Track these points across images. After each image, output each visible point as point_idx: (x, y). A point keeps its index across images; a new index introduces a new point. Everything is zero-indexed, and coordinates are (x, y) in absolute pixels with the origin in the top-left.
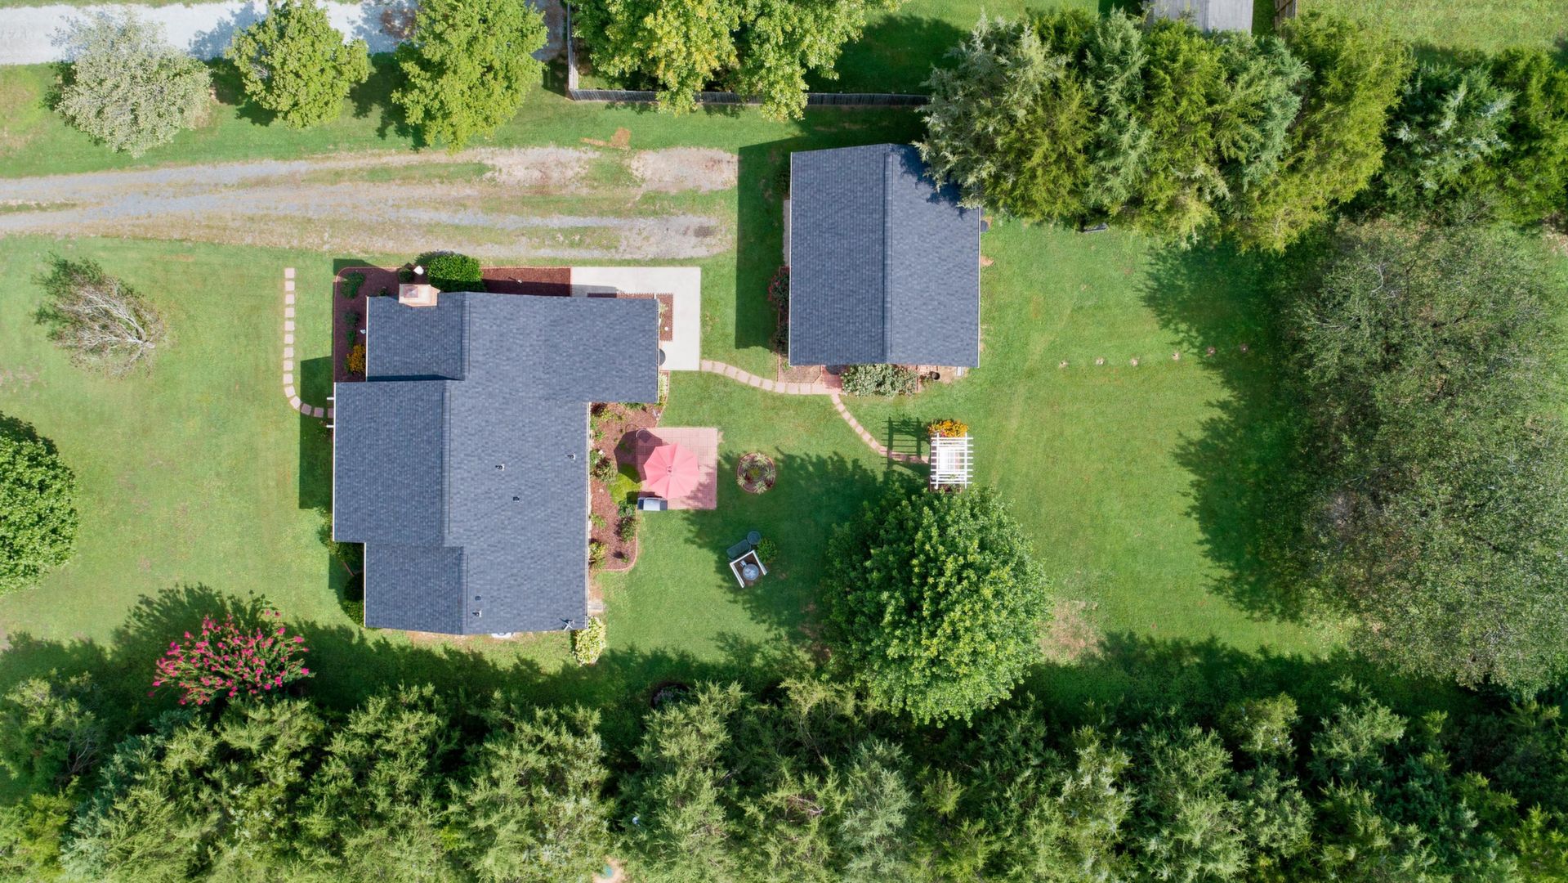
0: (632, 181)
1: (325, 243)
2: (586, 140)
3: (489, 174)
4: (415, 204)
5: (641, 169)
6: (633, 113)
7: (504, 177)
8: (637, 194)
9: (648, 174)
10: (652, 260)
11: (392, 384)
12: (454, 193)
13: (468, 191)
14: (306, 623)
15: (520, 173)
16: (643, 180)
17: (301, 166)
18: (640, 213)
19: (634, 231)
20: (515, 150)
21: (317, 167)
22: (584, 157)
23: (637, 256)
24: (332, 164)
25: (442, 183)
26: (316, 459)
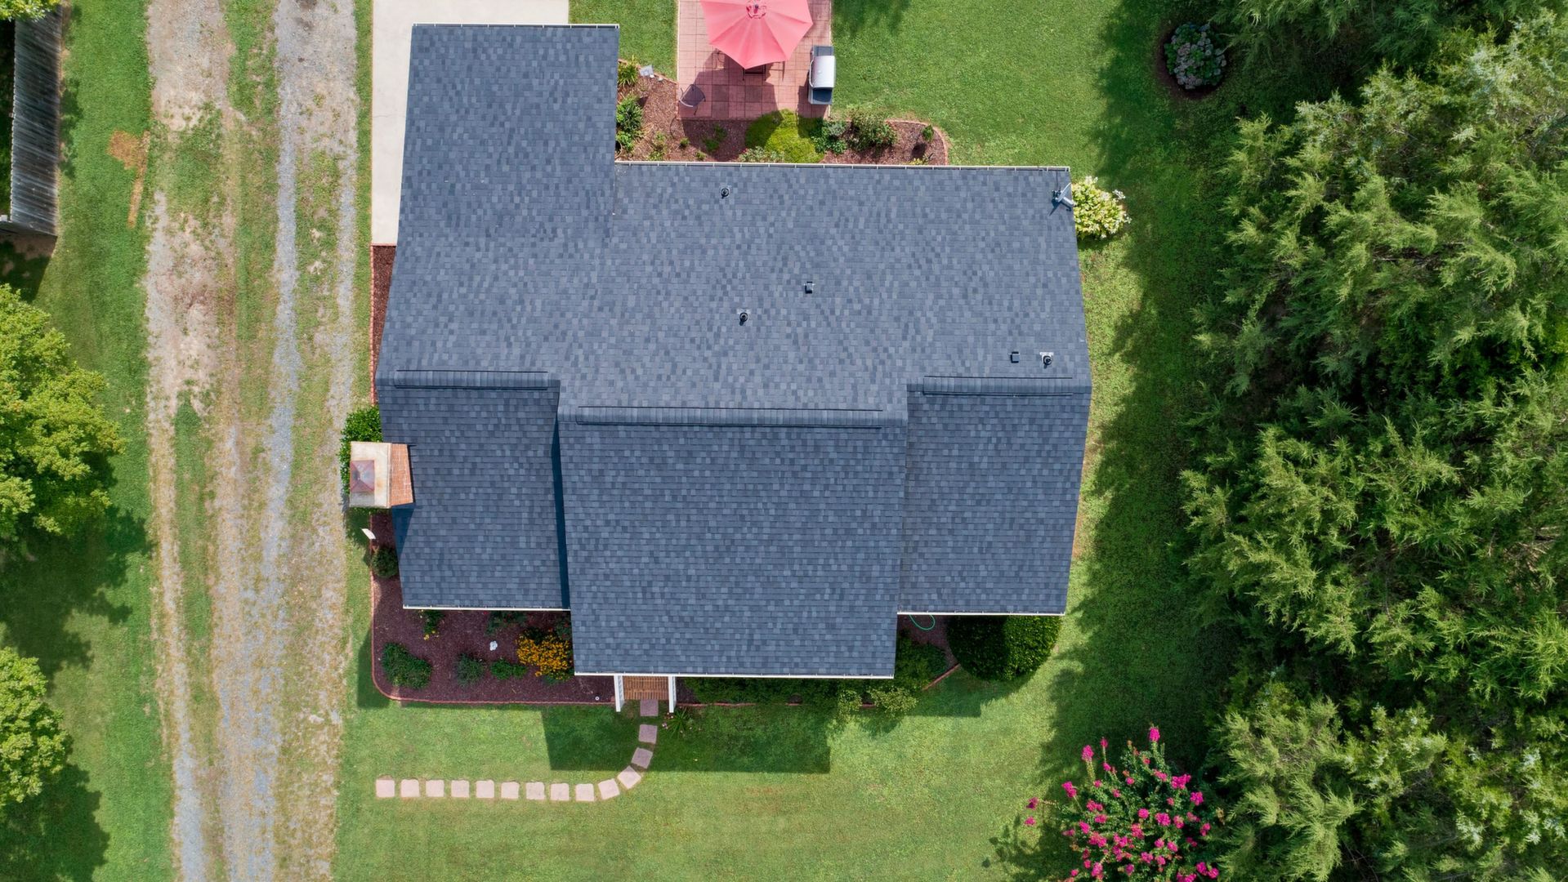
0: (209, 129)
1: (328, 722)
2: (132, 217)
3: (197, 405)
4: (252, 546)
5: (187, 111)
6: (82, 126)
7: (201, 375)
8: (233, 119)
9: (196, 97)
10: (359, 91)
11: (572, 546)
12: (232, 472)
13: (229, 445)
14: (1044, 762)
15: (195, 345)
16: (207, 107)
17: (184, 767)
18: (270, 112)
19: (304, 123)
20: (151, 355)
21: (185, 737)
22: (164, 221)
23: (352, 118)
24: (180, 710)
25: (212, 495)
26: (737, 738)
